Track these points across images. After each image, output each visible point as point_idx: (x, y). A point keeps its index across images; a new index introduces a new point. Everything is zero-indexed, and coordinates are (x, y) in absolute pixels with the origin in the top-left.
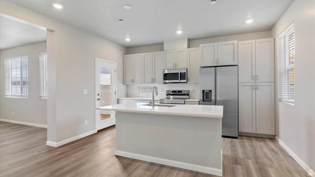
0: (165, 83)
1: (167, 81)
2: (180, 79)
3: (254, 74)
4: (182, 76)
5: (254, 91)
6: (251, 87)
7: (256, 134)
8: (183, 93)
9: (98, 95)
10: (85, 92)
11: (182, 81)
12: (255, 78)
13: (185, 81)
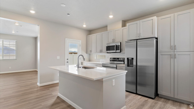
0: (107, 53)
1: (109, 51)
2: (116, 50)
3: (172, 44)
4: (118, 48)
5: (172, 60)
6: (169, 56)
7: (174, 98)
8: (120, 60)
9: (68, 59)
10: (58, 58)
11: (117, 51)
12: (173, 48)
13: (119, 51)
